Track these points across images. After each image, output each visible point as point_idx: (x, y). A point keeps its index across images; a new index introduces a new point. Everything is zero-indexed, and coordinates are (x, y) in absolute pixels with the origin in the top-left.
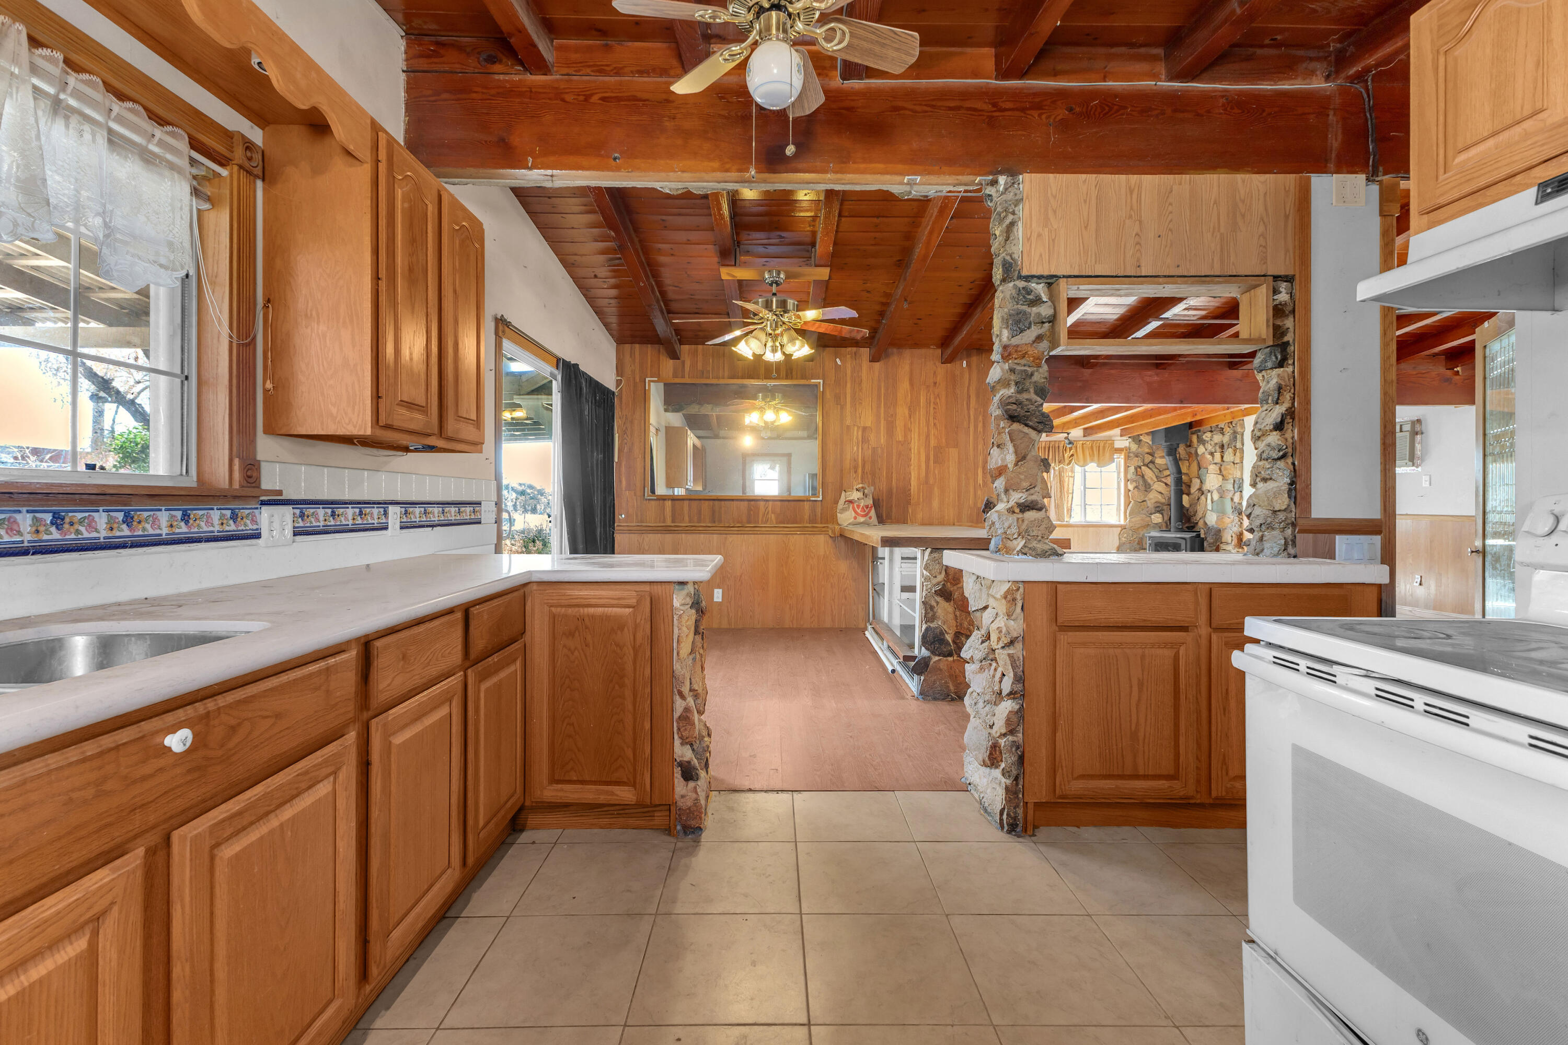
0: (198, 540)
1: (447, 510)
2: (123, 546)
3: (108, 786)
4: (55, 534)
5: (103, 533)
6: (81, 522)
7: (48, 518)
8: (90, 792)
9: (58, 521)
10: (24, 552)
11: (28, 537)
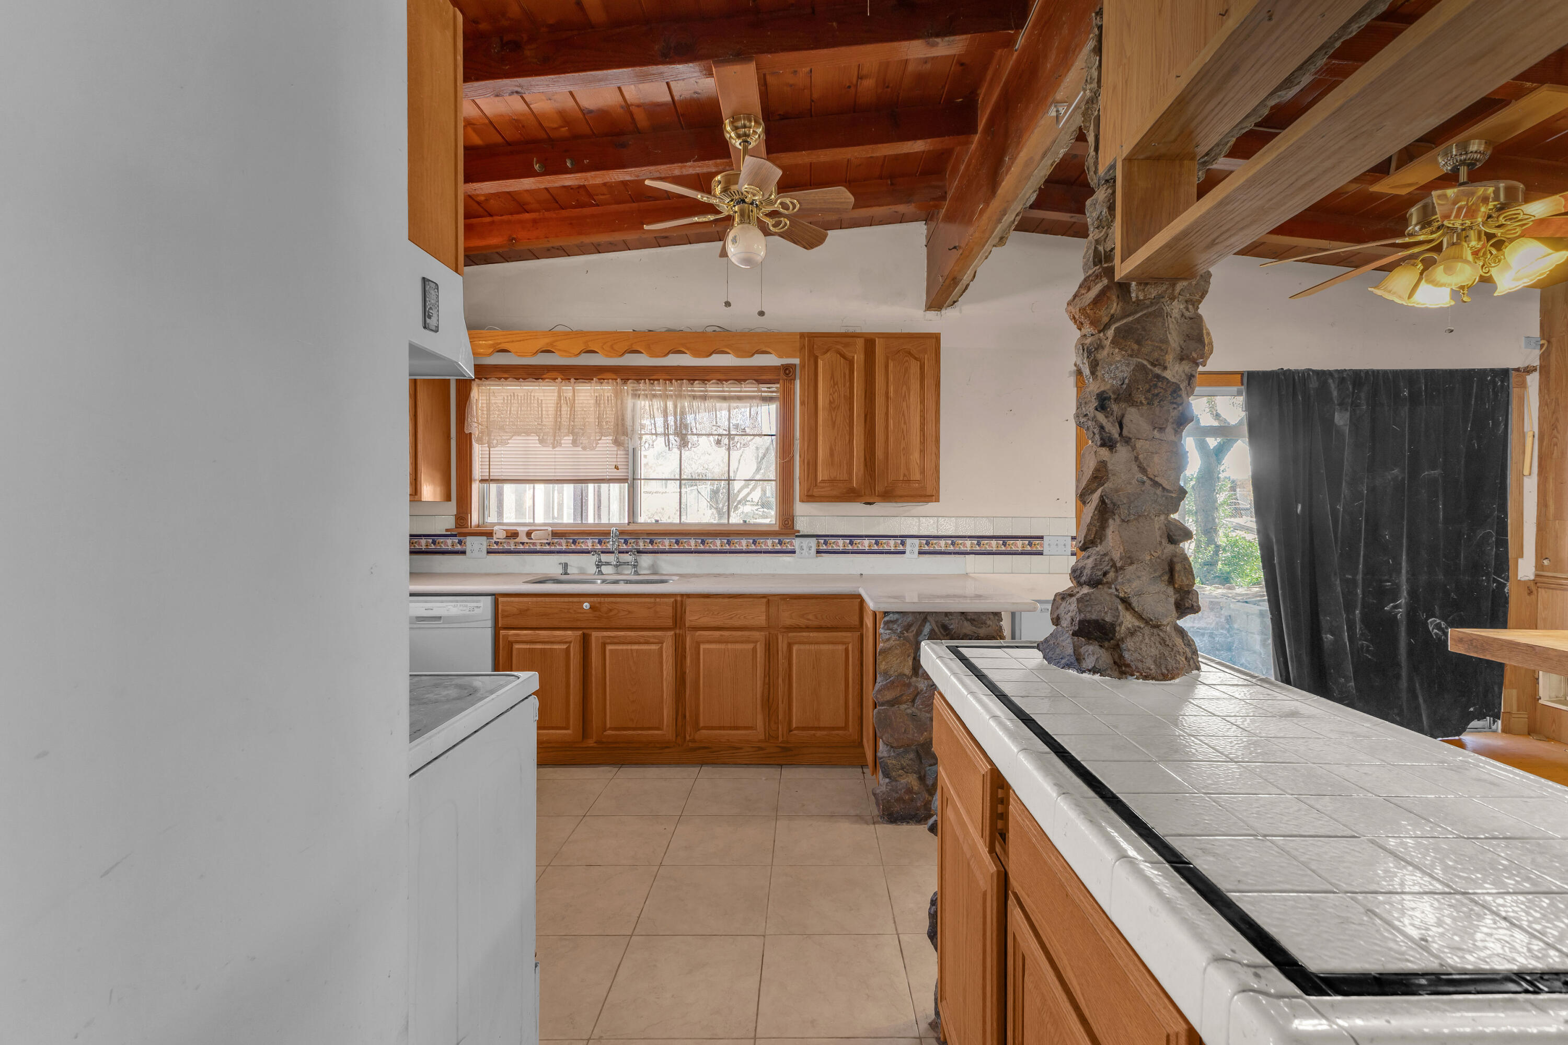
0: (760, 552)
1: (982, 542)
2: (726, 552)
3: (571, 611)
4: (702, 547)
5: (719, 548)
6: (711, 543)
7: (700, 541)
8: (566, 611)
9: (703, 542)
10: (692, 552)
11: (693, 547)
